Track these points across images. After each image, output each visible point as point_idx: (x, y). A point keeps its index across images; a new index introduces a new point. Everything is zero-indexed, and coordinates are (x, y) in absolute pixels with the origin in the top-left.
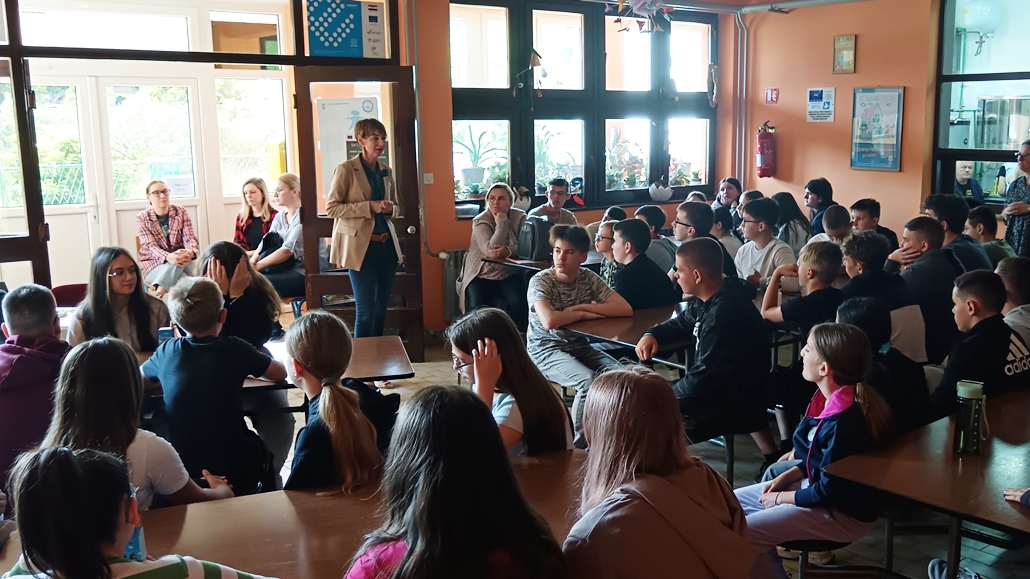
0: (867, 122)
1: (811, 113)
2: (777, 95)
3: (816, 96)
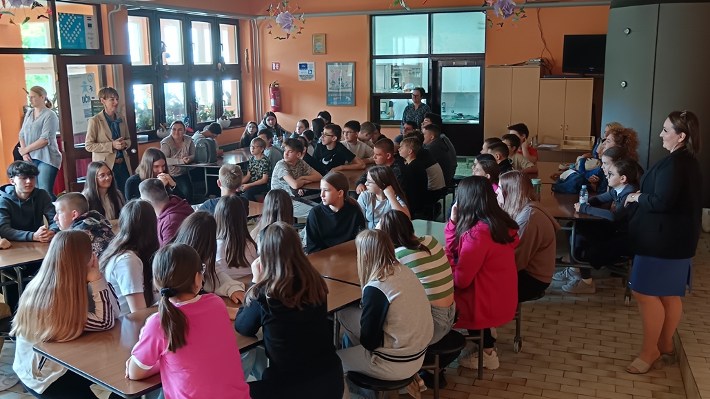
0: (335, 81)
1: (301, 76)
2: (279, 66)
3: (304, 67)
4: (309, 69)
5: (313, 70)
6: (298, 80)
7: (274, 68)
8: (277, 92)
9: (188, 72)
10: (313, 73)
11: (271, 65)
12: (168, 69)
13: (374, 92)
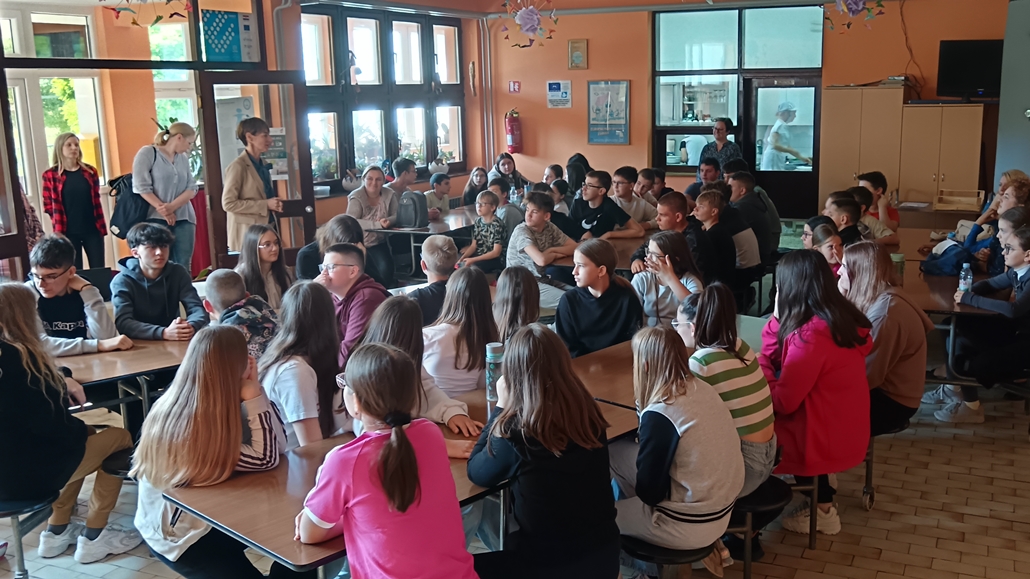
0: (600, 107)
1: (551, 101)
2: (519, 86)
3: (555, 87)
4: (562, 90)
5: (569, 92)
6: (546, 107)
7: (512, 90)
8: (516, 124)
9: (387, 95)
10: (569, 97)
11: (508, 84)
12: (359, 91)
13: (657, 124)
